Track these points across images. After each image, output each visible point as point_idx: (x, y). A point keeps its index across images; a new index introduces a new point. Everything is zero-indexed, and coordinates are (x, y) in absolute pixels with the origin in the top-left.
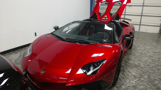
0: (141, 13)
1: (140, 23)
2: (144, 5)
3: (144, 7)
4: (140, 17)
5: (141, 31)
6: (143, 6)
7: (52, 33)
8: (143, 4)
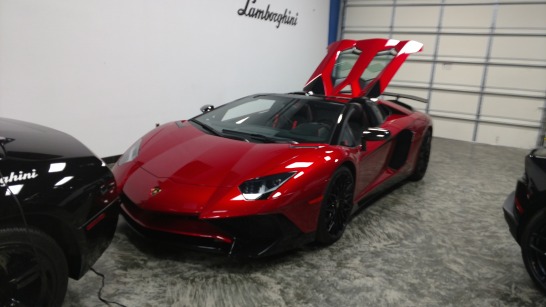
0: (479, 84)
1: (478, 116)
2: (491, 61)
3: (490, 68)
4: (476, 98)
5: (480, 140)
6: (487, 64)
7: (193, 120)
8: (488, 58)
